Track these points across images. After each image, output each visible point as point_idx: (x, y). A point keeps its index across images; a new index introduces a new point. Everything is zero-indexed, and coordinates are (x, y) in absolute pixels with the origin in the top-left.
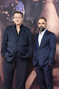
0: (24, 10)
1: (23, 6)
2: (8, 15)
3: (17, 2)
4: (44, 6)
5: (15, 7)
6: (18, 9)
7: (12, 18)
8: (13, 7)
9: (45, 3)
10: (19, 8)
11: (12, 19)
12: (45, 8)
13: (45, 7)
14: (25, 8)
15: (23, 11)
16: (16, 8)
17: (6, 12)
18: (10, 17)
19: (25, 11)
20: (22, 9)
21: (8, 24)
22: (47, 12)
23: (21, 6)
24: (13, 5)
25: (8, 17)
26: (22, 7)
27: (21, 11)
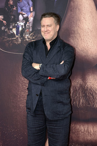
0: (32, 10)
1: (31, 3)
2: (4, 22)
5: (17, 6)
6: (22, 10)
7: (11, 27)
8: (12, 6)
10: (24, 8)
11: (11, 30)
12: (72, 3)
13: (74, 2)
14: (34, 6)
15: (31, 12)
16: (17, 9)
17: (1, 17)
18: (8, 26)
19: (34, 13)
20: (28, 10)
21: (4, 39)
22: (78, 11)
23: (26, 3)
24: (11, 3)
25: (4, 26)
26: (29, 5)
27: (27, 12)
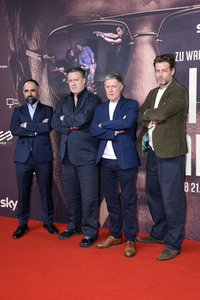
1: (92, 54)
3: (80, 47)
4: (133, 51)
6: (83, 62)
8: (73, 58)
9: (135, 46)
12: (134, 56)
14: (95, 58)
15: (93, 64)
17: (62, 69)
19: (96, 64)
20: (89, 61)
23: (87, 54)
24: (72, 54)
26: (90, 56)
27: (88, 64)
